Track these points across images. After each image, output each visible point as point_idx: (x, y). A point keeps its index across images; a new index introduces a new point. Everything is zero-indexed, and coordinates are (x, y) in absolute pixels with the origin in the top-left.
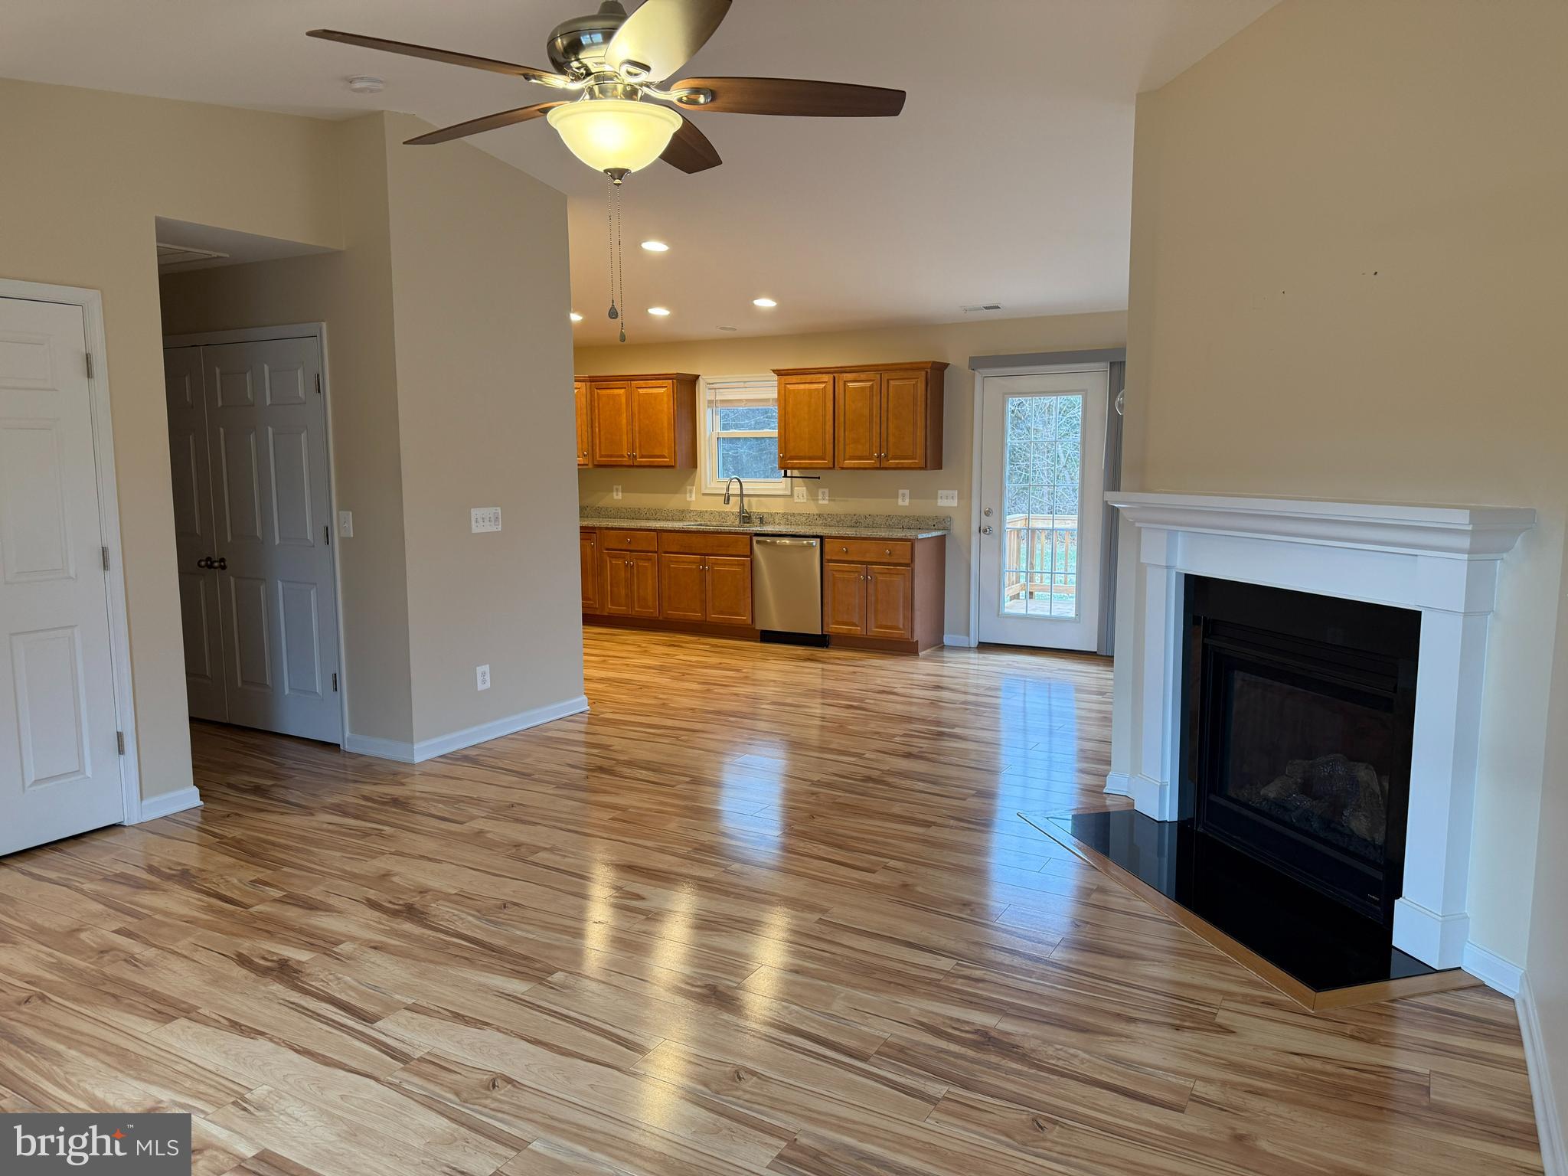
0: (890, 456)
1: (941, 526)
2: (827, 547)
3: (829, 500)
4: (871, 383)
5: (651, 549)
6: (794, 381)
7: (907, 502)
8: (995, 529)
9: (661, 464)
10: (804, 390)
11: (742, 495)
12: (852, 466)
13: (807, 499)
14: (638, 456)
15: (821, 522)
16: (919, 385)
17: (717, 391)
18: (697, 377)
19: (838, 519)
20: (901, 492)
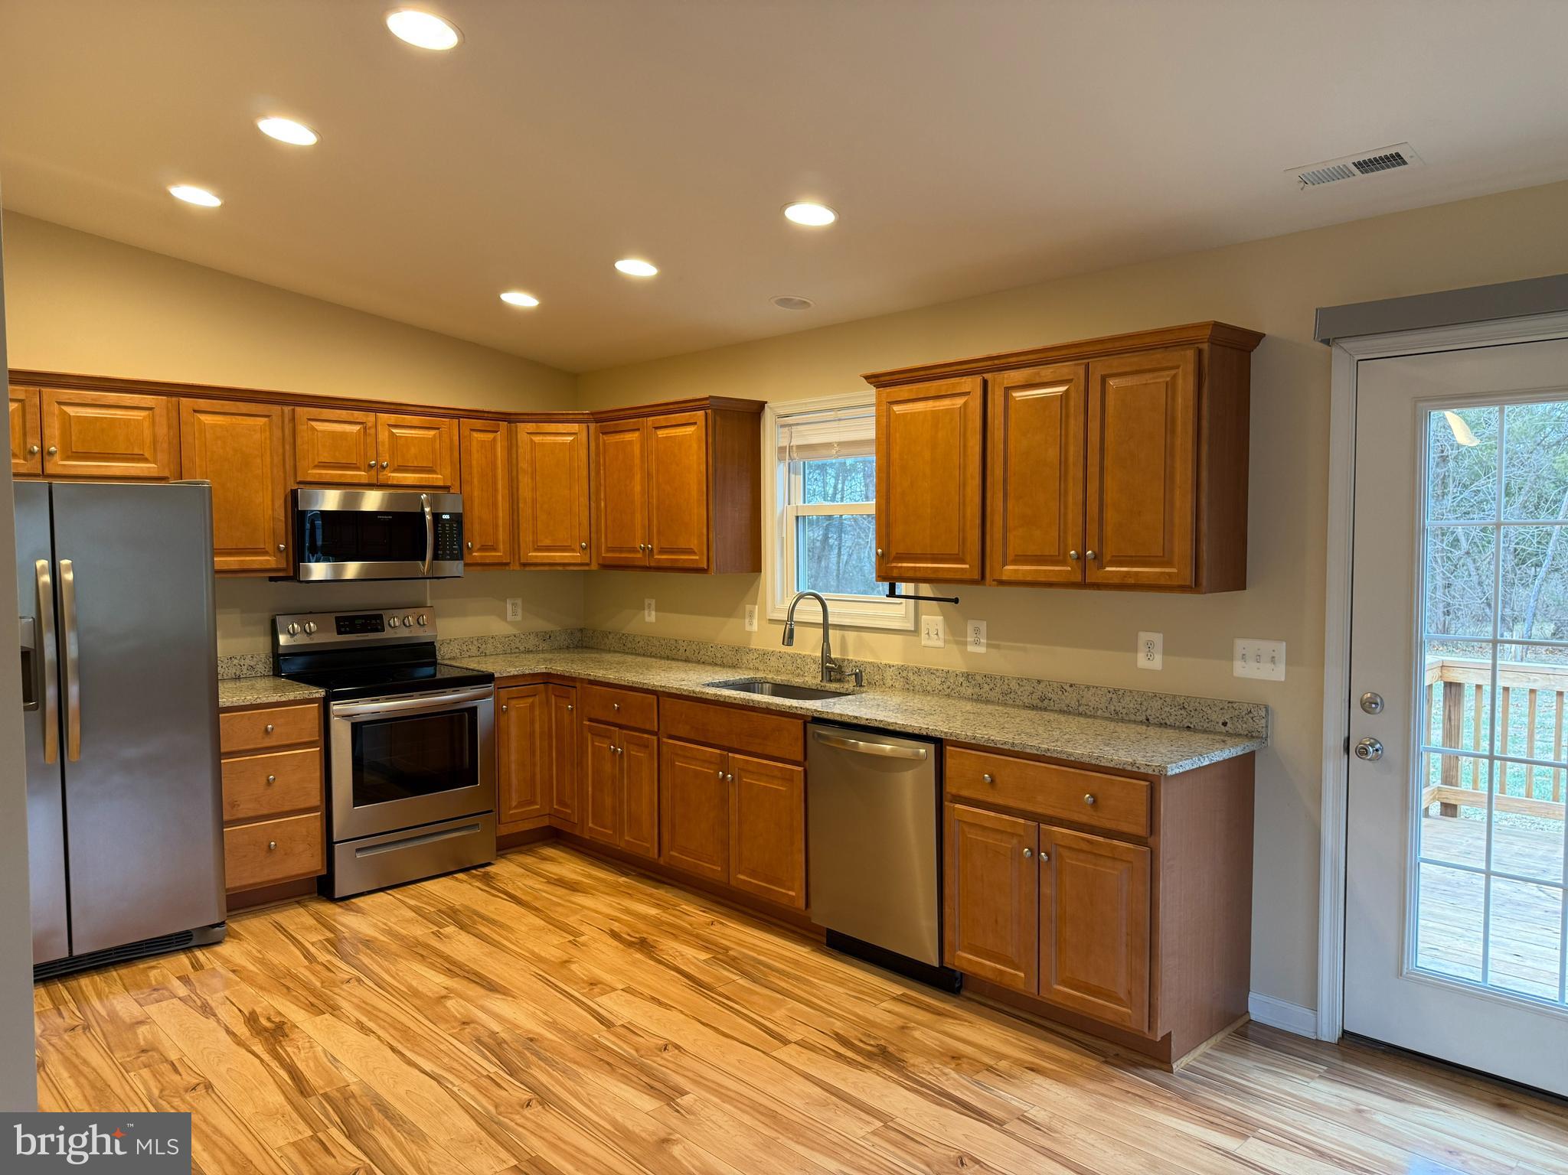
0: (1107, 557)
1: (1241, 728)
2: (950, 763)
3: (988, 646)
4: (1063, 389)
5: (648, 727)
6: (905, 396)
7: (1157, 663)
8: (1391, 748)
9: (687, 565)
10: (925, 413)
11: (826, 626)
12: (1020, 577)
13: (945, 641)
14: (655, 551)
15: (970, 691)
16: (1180, 382)
17: (794, 428)
18: (761, 406)
19: (1006, 687)
20: (1144, 637)
